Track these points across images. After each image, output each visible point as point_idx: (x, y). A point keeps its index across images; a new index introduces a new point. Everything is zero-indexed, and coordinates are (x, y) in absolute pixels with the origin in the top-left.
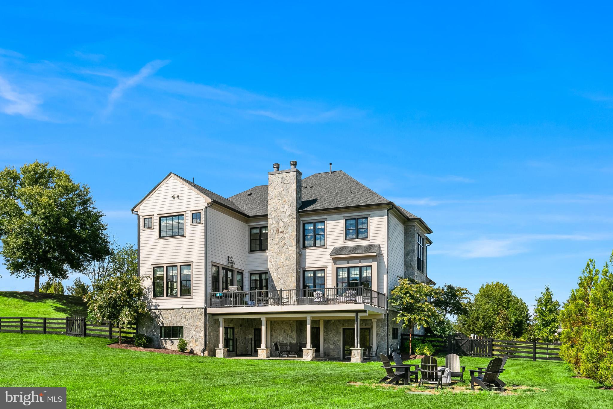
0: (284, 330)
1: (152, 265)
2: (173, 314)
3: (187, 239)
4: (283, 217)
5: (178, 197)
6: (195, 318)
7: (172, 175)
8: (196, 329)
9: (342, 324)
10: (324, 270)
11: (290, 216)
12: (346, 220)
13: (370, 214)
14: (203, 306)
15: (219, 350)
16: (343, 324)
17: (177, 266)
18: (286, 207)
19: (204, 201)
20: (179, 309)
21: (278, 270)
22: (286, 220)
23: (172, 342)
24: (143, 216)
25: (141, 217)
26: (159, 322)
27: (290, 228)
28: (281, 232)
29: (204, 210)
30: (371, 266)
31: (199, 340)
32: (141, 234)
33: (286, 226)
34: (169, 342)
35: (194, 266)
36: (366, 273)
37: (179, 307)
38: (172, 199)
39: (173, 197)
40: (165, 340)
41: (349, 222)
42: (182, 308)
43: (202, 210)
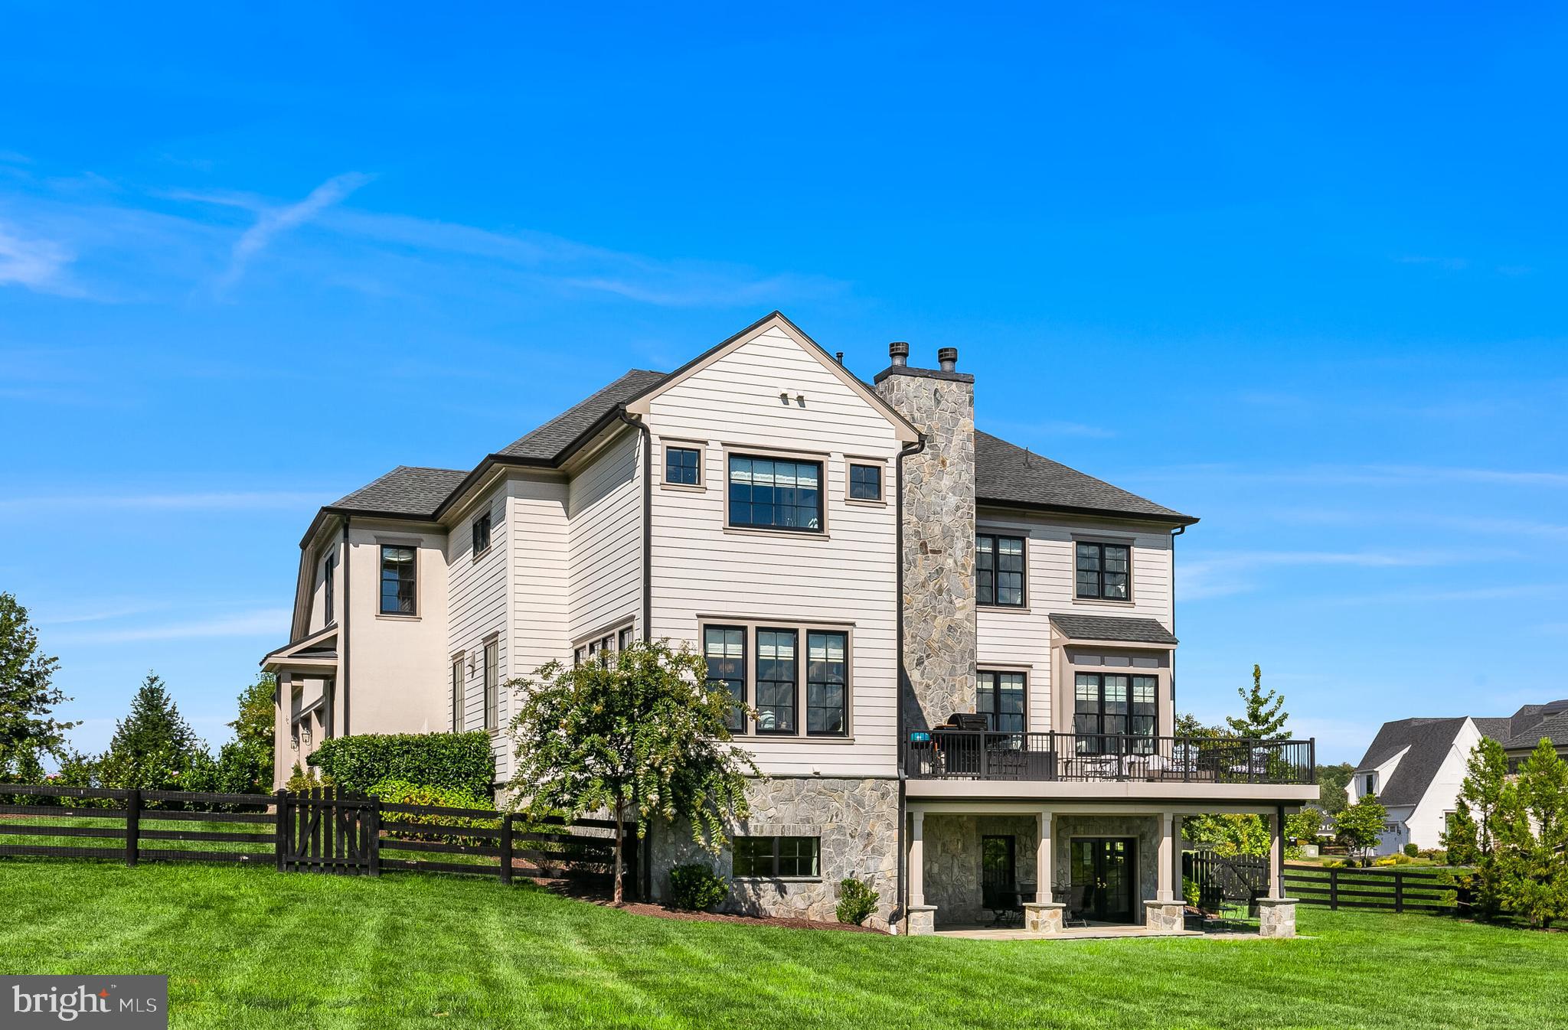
0: (944, 845)
1: (699, 616)
2: (783, 795)
3: (831, 544)
4: (939, 509)
5: (800, 399)
6: (862, 811)
7: (777, 320)
8: (865, 846)
9: (1072, 828)
10: (1024, 674)
11: (958, 508)
12: (1078, 543)
13: (1134, 539)
14: (893, 771)
15: (920, 914)
16: (1075, 828)
17: (795, 631)
18: (946, 482)
19: (892, 434)
20: (805, 778)
21: (926, 663)
22: (947, 520)
23: (782, 890)
24: (662, 438)
25: (655, 439)
26: (731, 818)
27: (960, 544)
28: (933, 552)
29: (893, 463)
30: (1156, 677)
31: (877, 881)
32: (654, 500)
33: (947, 533)
34: (768, 890)
35: (858, 640)
36: (1143, 694)
37: (808, 771)
38: (780, 403)
39: (784, 397)
40: (754, 883)
41: (1085, 550)
42: (817, 776)
43: (885, 460)
